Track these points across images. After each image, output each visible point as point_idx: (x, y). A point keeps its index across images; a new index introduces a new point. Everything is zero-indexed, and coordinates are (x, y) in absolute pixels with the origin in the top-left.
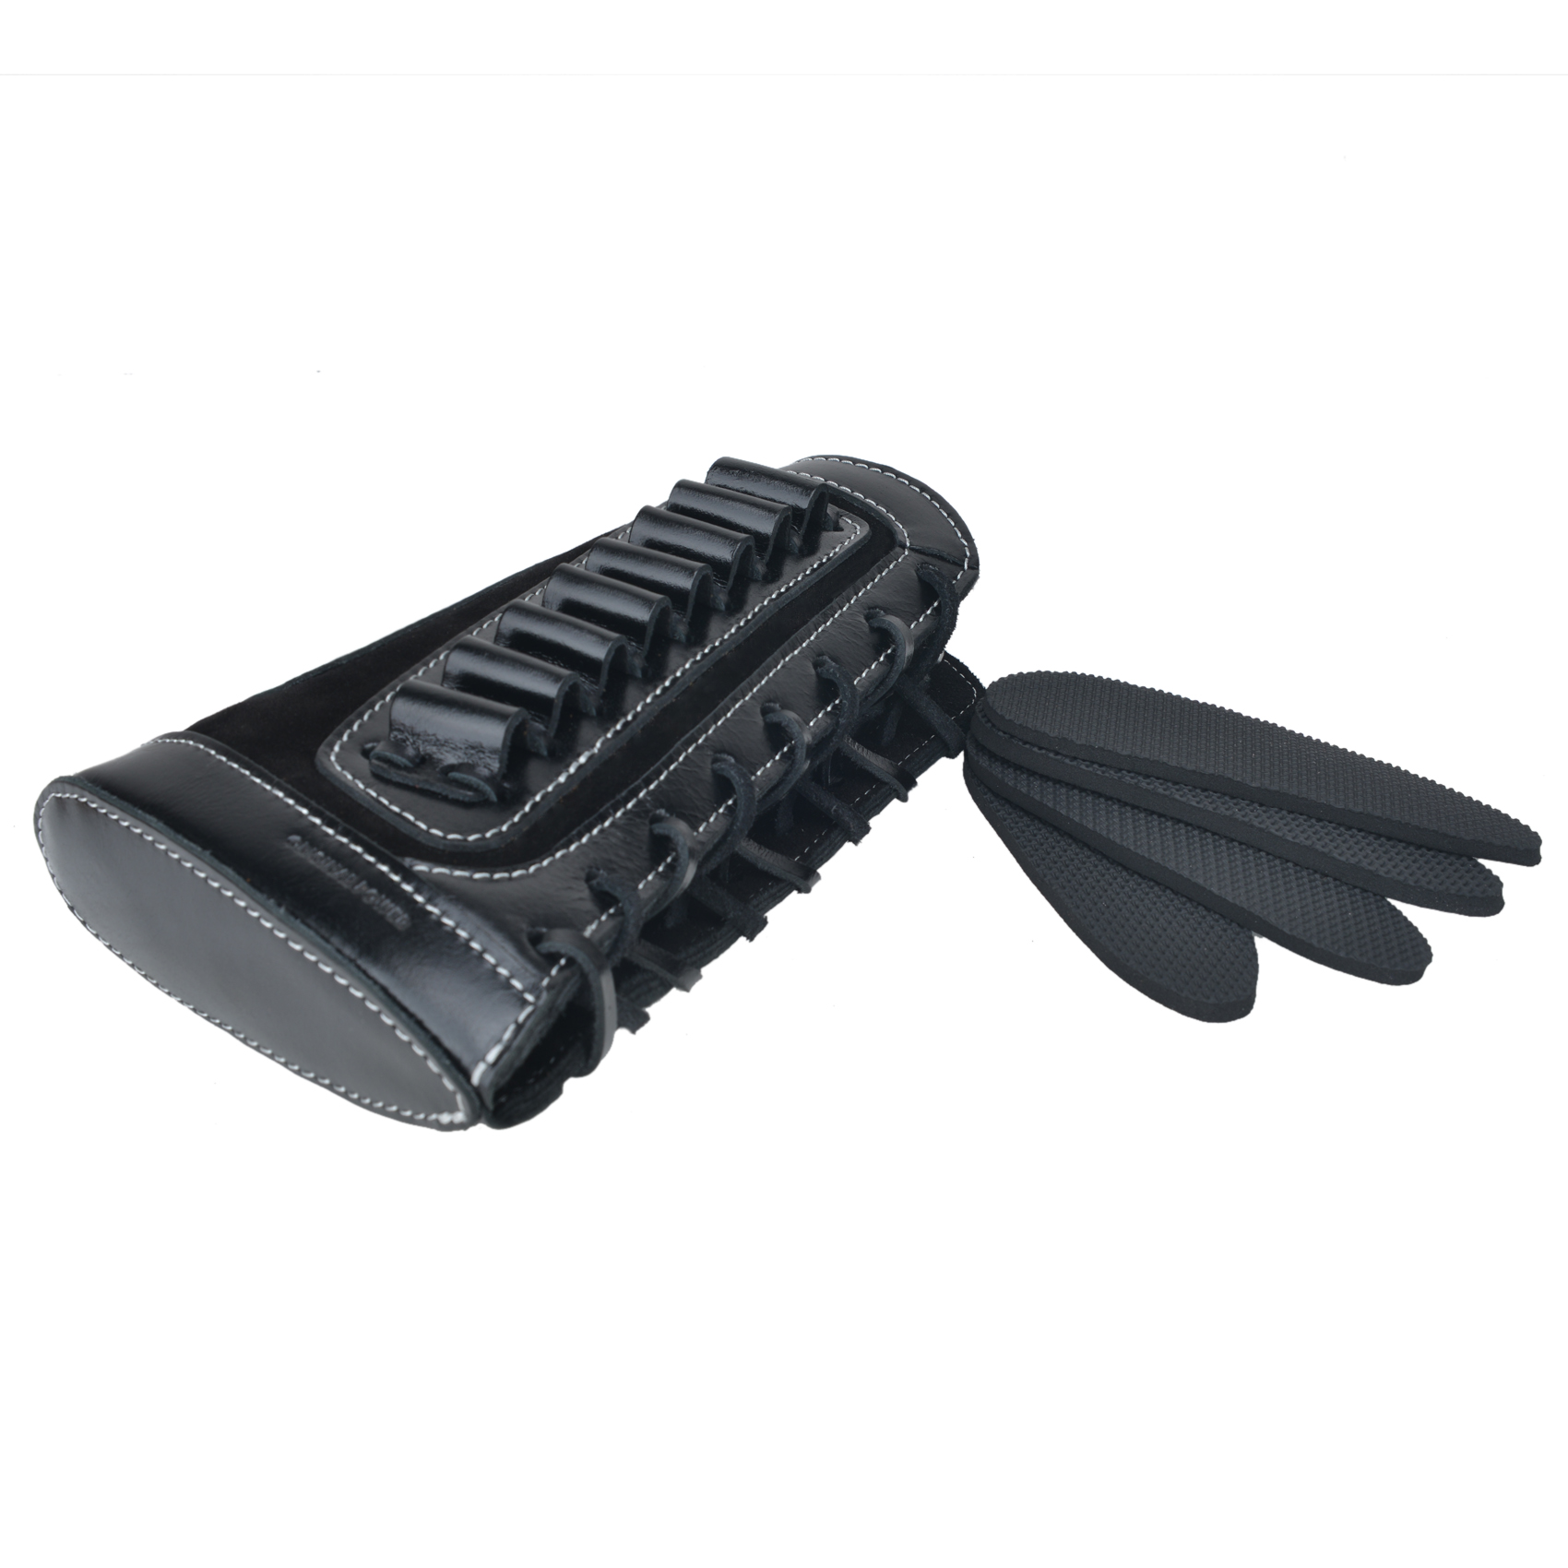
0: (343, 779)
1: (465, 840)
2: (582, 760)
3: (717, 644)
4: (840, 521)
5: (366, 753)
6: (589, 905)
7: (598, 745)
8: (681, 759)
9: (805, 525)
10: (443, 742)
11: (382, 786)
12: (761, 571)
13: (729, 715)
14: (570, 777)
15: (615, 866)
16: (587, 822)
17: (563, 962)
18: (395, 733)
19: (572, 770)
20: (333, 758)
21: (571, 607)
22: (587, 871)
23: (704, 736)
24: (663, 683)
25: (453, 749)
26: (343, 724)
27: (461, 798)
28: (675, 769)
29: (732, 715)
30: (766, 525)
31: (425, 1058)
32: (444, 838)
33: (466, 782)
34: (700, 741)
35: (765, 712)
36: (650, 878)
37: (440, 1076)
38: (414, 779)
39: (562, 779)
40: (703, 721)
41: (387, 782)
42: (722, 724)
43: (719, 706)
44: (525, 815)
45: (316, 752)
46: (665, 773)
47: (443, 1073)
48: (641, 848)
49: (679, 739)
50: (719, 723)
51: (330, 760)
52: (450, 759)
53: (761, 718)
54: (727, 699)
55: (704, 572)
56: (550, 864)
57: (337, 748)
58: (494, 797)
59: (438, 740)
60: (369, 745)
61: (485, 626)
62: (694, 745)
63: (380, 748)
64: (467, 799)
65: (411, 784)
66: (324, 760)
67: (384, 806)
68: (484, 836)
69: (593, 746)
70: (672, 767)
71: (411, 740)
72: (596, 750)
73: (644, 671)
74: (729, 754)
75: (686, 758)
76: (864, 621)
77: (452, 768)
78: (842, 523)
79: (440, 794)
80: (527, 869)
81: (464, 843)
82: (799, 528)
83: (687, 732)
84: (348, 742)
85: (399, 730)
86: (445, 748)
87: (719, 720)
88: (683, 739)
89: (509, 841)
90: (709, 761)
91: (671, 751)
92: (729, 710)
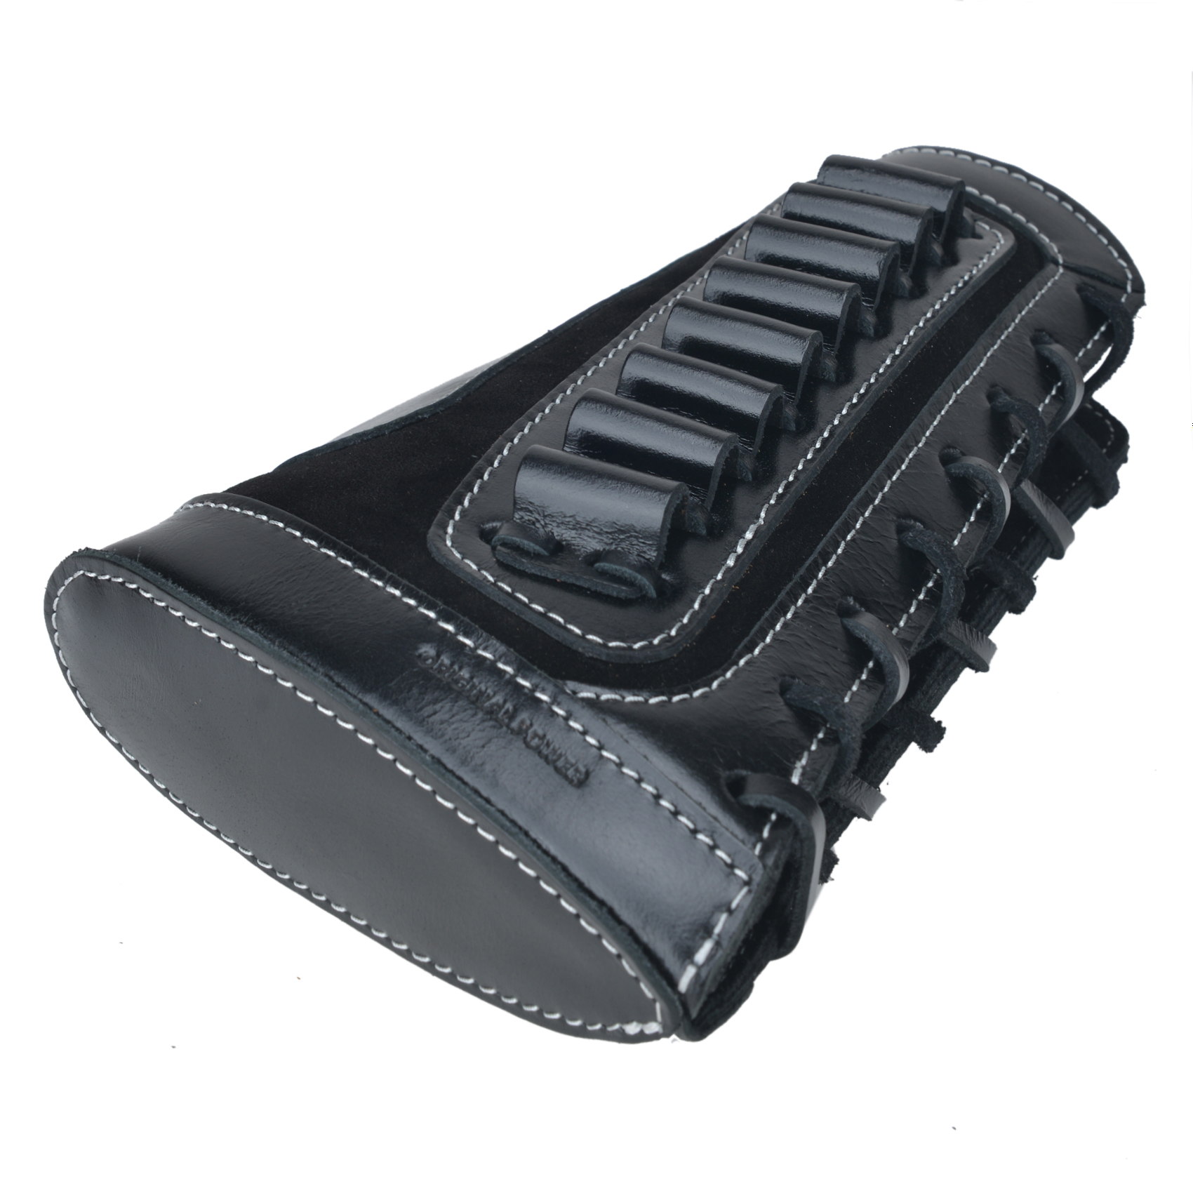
0: (468, 570)
1: (630, 648)
2: (749, 535)
3: (872, 381)
4: (976, 227)
5: (487, 536)
6: (793, 731)
7: (763, 514)
8: (858, 526)
9: (944, 232)
10: (584, 526)
11: (516, 579)
12: (907, 286)
13: (903, 467)
14: (738, 558)
15: (812, 673)
16: (767, 614)
17: (774, 817)
18: (521, 513)
19: (740, 550)
20: (449, 543)
21: (697, 349)
22: (779, 681)
23: (880, 495)
24: (821, 434)
25: (598, 533)
26: (451, 498)
27: (615, 594)
28: (853, 540)
29: (907, 467)
30: (908, 232)
31: (619, 956)
32: (605, 646)
33: (618, 574)
34: (877, 502)
35: (946, 460)
36: (855, 688)
37: (637, 980)
38: (553, 570)
39: (731, 562)
40: (874, 475)
41: (521, 574)
42: (898, 479)
43: (889, 456)
44: (695, 614)
45: (426, 533)
46: (843, 545)
47: (641, 977)
48: (836, 648)
49: (851, 499)
50: (894, 478)
51: (446, 545)
52: (592, 544)
53: (943, 469)
54: (897, 447)
55: (854, 295)
56: (734, 675)
57: (450, 530)
58: (652, 593)
59: (578, 523)
60: (489, 526)
61: (589, 373)
62: (871, 507)
63: (505, 532)
64: (623, 595)
65: (550, 576)
66: (440, 545)
67: (524, 604)
68: (651, 643)
69: (758, 517)
70: (849, 537)
71: (542, 523)
72: (761, 521)
73: (798, 423)
74: (916, 520)
75: (864, 523)
76: (1030, 344)
77: (596, 556)
78: (978, 230)
79: (588, 589)
80: (710, 685)
81: (628, 653)
82: (938, 235)
83: (858, 490)
84: (460, 521)
85: (527, 510)
86: (587, 532)
87: (894, 474)
88: (856, 499)
89: (681, 648)
90: (893, 528)
91: (845, 514)
92: (903, 462)
